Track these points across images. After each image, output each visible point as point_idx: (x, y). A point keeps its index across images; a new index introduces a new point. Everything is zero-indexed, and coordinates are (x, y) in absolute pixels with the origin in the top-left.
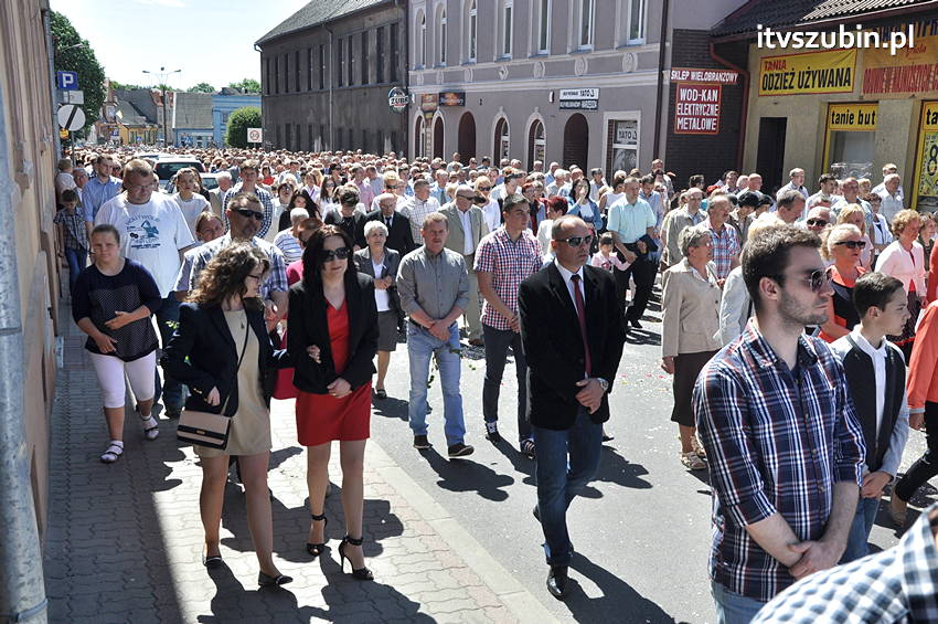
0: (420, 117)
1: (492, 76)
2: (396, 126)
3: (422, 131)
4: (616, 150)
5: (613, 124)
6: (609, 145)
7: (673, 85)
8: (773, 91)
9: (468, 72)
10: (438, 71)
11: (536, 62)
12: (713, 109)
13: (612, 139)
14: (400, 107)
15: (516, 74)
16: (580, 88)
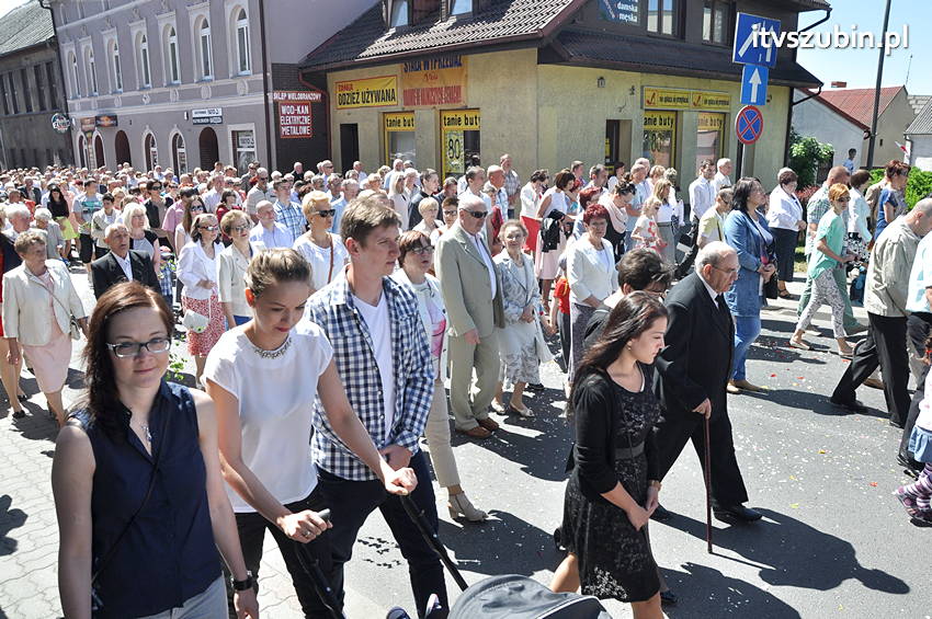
0: (82, 137)
1: (137, 102)
2: (62, 144)
3: (85, 147)
4: (239, 153)
5: (234, 133)
6: (234, 150)
7: (276, 103)
8: (346, 106)
9: (118, 100)
10: (92, 99)
11: (171, 90)
12: (307, 120)
13: (236, 145)
14: (64, 129)
15: (155, 100)
16: (207, 108)
